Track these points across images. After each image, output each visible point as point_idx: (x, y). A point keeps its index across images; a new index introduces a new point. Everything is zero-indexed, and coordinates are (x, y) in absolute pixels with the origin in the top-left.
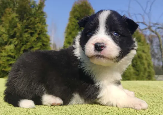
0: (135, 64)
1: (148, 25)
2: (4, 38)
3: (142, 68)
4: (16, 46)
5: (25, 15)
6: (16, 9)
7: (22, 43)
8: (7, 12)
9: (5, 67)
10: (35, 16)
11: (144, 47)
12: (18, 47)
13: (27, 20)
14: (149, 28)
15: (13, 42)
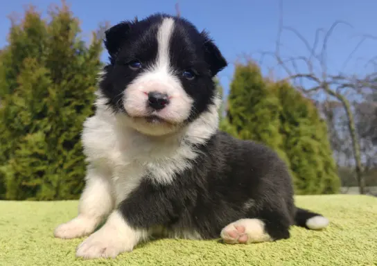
0: (297, 163)
1: (321, 80)
2: (23, 118)
3: (312, 172)
4: (47, 134)
5: (64, 71)
6: (44, 58)
7: (60, 129)
8: (26, 65)
9: (27, 179)
10: (84, 72)
11: (313, 127)
12: (53, 136)
13: (69, 80)
14: (324, 86)
15: (42, 126)
